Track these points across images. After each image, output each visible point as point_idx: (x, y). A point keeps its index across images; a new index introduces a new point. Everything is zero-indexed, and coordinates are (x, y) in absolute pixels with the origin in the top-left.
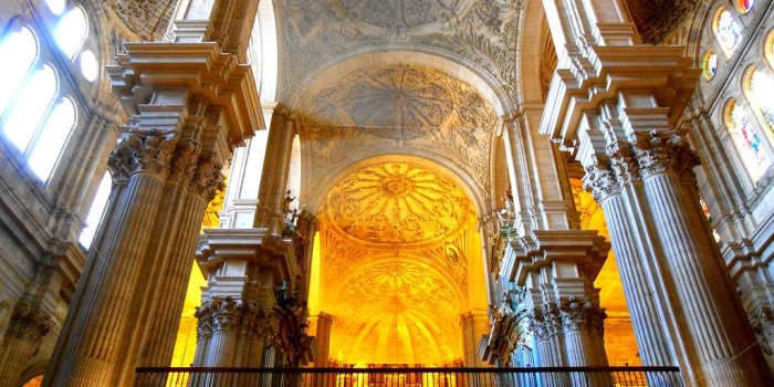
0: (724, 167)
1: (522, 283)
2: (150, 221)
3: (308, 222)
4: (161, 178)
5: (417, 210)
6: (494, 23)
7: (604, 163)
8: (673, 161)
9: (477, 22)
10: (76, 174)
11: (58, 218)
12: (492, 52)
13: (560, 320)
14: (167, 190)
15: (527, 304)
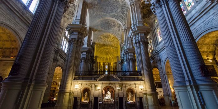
0: (156, 38)
1: (125, 55)
2: (75, 51)
3: (94, 43)
4: (76, 45)
5: (110, 40)
6: (123, 14)
7: (136, 43)
8: (145, 44)
9: (121, 13)
10: (59, 37)
11: (58, 45)
12: (123, 18)
13: (129, 61)
14: (77, 47)
15: (125, 58)
